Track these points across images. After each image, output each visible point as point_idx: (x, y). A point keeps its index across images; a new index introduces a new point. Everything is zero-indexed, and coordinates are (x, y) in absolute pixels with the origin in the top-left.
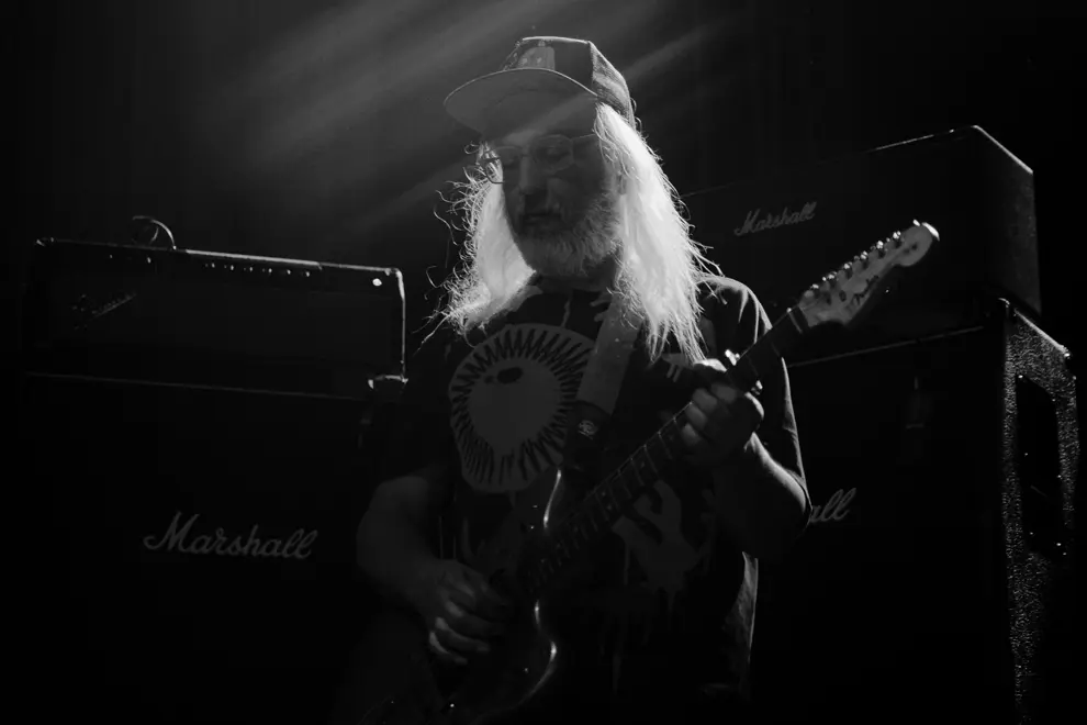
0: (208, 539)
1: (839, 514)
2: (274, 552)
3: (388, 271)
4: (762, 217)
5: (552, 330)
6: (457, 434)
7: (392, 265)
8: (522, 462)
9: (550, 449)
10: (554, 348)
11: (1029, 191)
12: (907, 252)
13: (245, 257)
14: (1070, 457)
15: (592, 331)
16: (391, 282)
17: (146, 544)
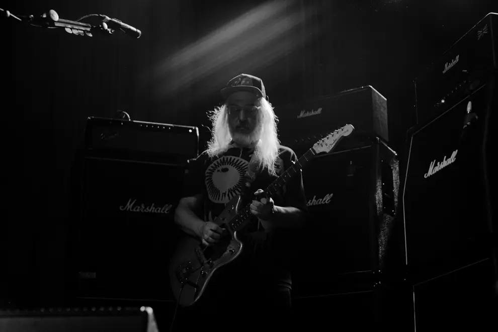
0: (139, 207)
1: (328, 201)
2: (159, 211)
3: (194, 128)
4: (306, 112)
5: (237, 158)
6: (207, 187)
7: (195, 126)
8: (228, 195)
9: (236, 191)
10: (237, 163)
11: (385, 105)
12: (345, 132)
13: (151, 123)
14: (397, 185)
15: (249, 159)
16: (194, 131)
17: (121, 209)
